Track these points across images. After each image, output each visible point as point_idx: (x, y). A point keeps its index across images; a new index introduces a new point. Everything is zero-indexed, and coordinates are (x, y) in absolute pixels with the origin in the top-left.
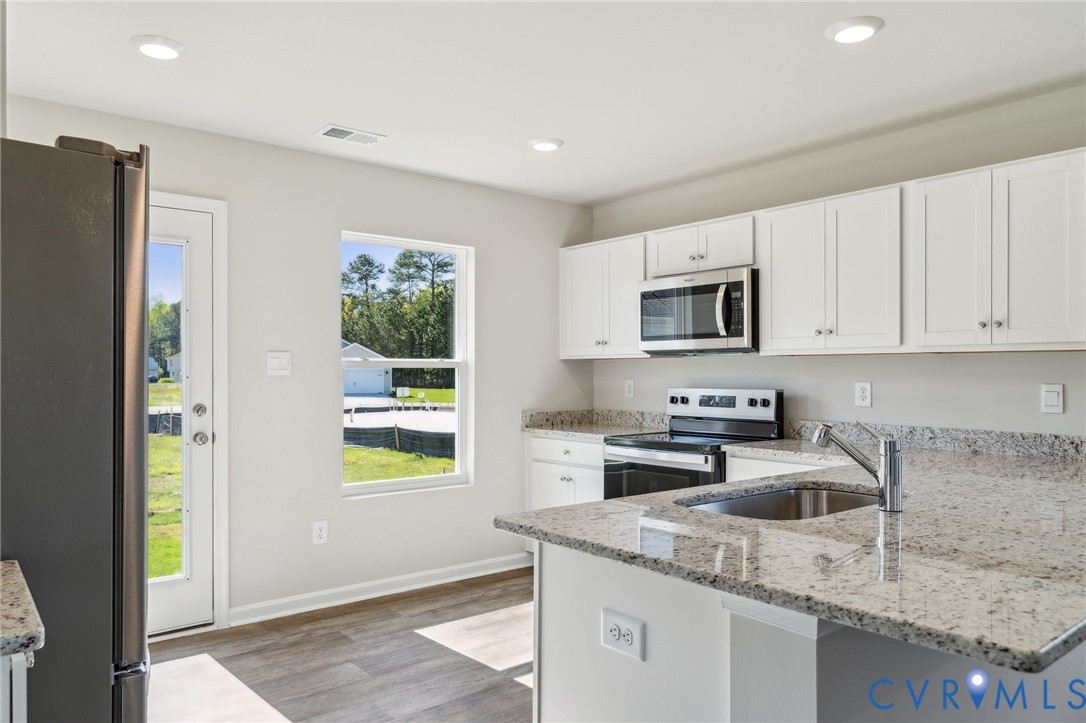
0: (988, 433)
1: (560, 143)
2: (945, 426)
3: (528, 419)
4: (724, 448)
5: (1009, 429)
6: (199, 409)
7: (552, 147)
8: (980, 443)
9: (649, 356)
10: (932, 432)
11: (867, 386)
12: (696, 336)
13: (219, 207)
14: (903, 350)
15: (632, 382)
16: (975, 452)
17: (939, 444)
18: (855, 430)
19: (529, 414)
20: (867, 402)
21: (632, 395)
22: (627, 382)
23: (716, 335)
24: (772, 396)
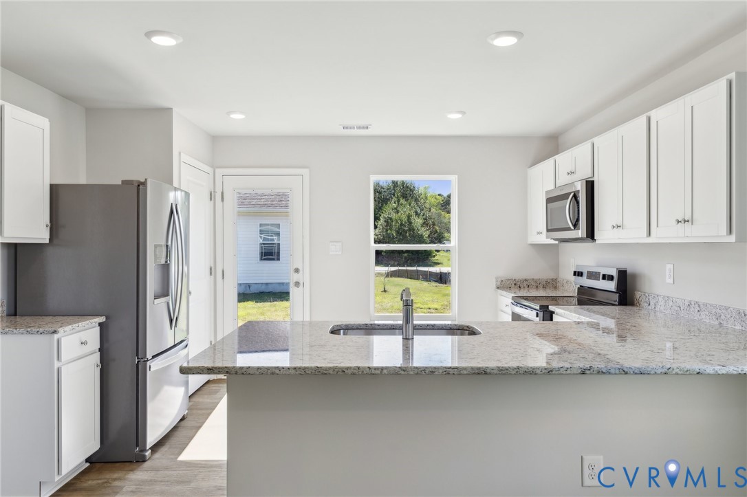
1: (463, 113)
3: (499, 283)
4: (551, 308)
6: (297, 270)
7: (459, 116)
9: (557, 242)
10: (699, 306)
11: (671, 267)
13: (305, 172)
14: (650, 240)
17: (702, 316)
19: (499, 280)
20: (671, 280)
23: (569, 229)
24: (614, 273)
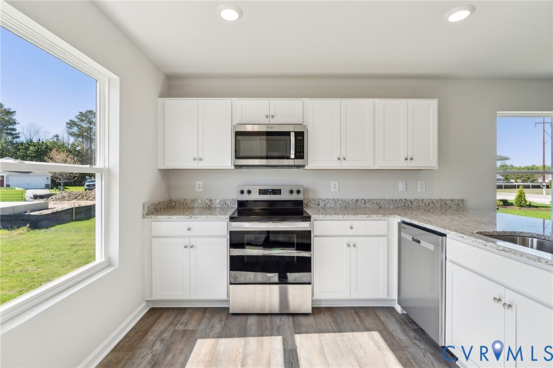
0: (385, 200)
2: (369, 198)
5: (391, 198)
8: (382, 204)
10: (365, 201)
11: (337, 183)
12: (267, 158)
15: (201, 183)
16: (380, 207)
17: (367, 205)
18: (333, 202)
20: (337, 190)
21: (201, 190)
22: (197, 183)
23: (288, 158)
